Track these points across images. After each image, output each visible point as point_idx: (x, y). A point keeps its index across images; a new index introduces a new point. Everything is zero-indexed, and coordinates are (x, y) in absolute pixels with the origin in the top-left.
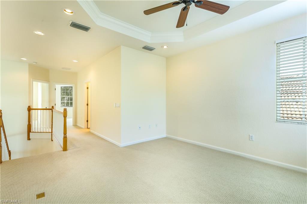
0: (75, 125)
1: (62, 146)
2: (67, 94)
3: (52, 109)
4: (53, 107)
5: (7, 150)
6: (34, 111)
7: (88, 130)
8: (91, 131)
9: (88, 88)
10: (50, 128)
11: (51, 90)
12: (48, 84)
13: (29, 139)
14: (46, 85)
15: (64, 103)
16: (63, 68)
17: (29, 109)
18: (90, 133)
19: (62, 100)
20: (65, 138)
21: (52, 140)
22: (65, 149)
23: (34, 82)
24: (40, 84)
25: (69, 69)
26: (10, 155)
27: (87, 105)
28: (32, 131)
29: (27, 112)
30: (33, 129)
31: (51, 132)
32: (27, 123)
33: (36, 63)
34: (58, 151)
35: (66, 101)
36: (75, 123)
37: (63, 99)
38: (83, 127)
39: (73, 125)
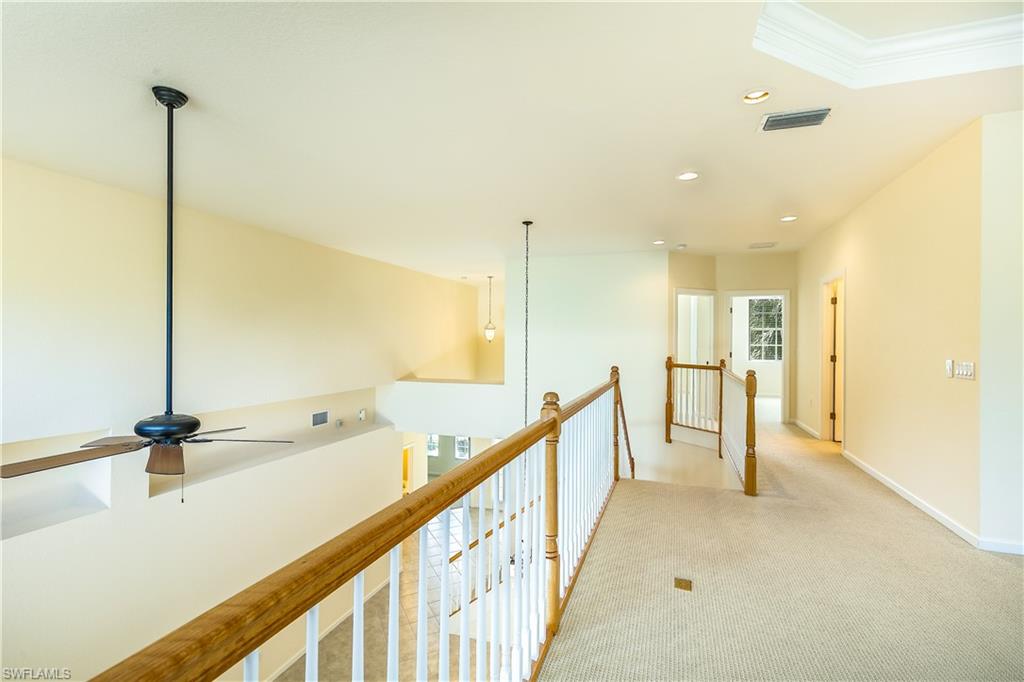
0: (791, 423)
1: (743, 476)
2: (770, 322)
3: (720, 368)
4: (722, 362)
5: (627, 456)
6: (679, 369)
7: (833, 448)
8: (846, 452)
9: (834, 301)
10: (716, 420)
11: (721, 314)
12: (712, 297)
13: (669, 440)
14: (707, 300)
15: (760, 348)
16: (752, 247)
17: (670, 365)
18: (841, 460)
19: (752, 340)
20: (751, 457)
21: (721, 457)
22: (751, 489)
23: (680, 297)
24: (694, 299)
25: (773, 245)
26: (633, 470)
27: (833, 359)
28: (674, 422)
29: (666, 372)
30: (676, 419)
31: (717, 431)
32: (664, 400)
33: (684, 245)
34: (732, 491)
35: (764, 345)
36: (790, 417)
37: (754, 336)
38: (817, 434)
39: (784, 423)
